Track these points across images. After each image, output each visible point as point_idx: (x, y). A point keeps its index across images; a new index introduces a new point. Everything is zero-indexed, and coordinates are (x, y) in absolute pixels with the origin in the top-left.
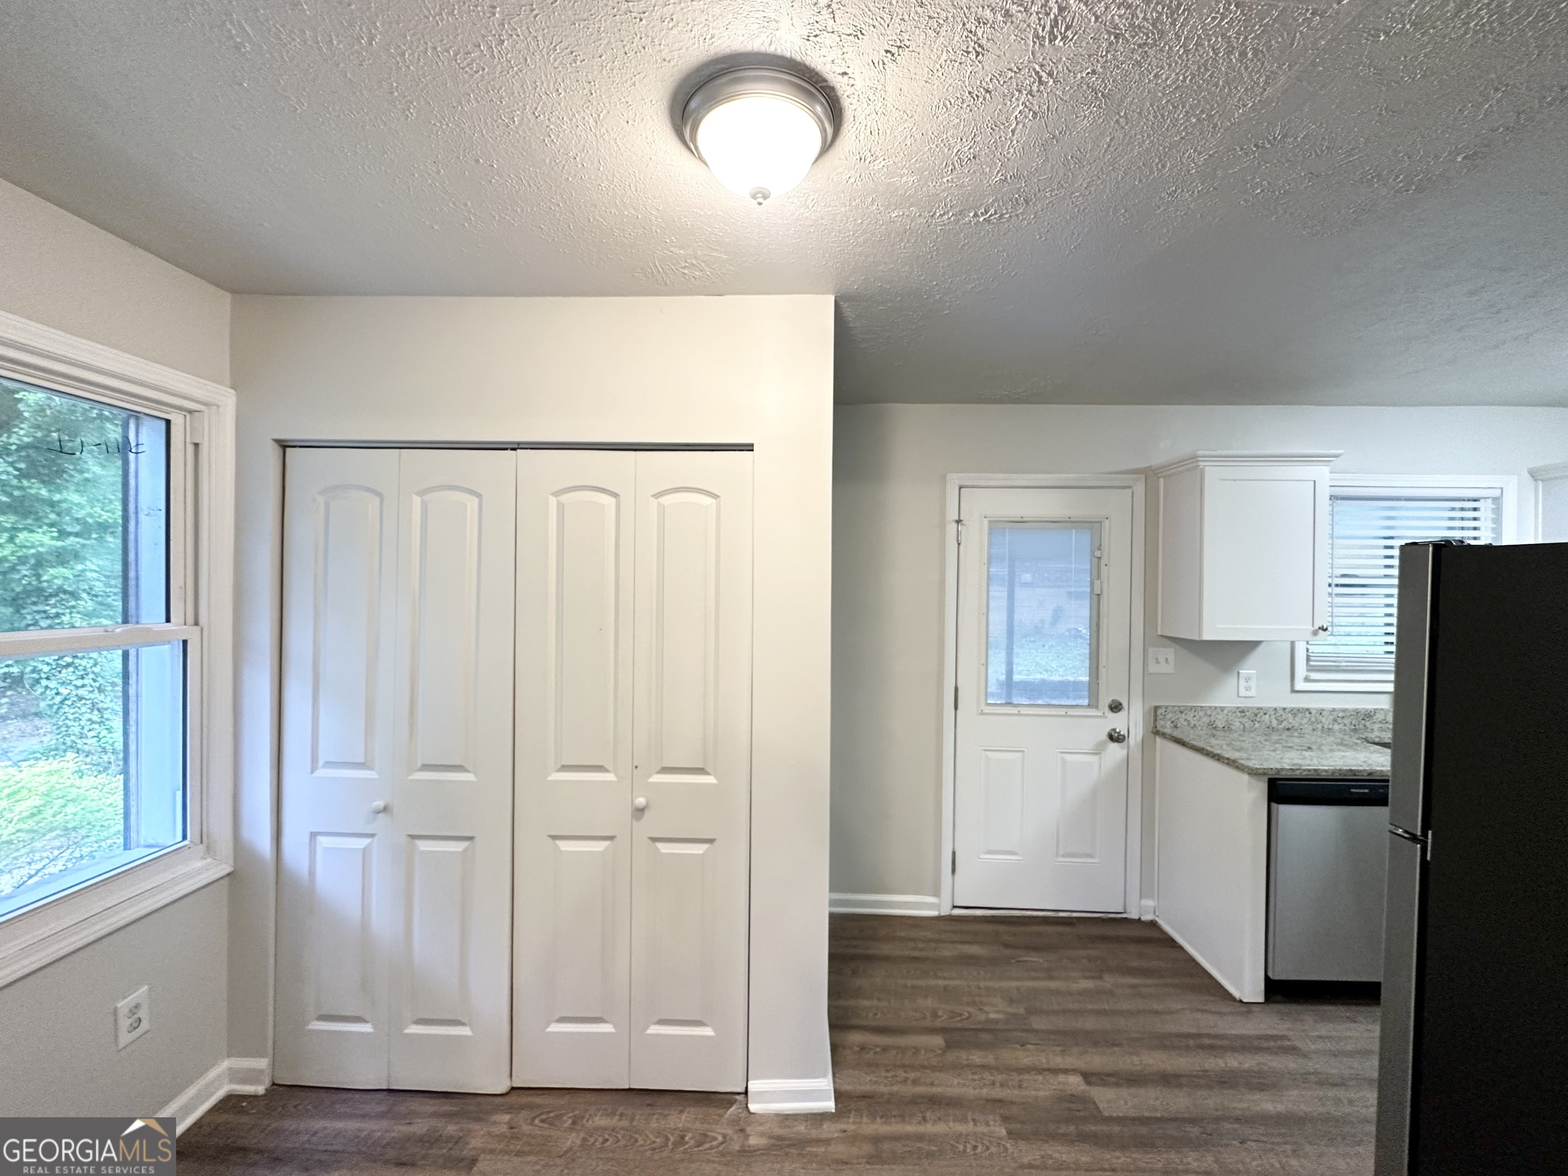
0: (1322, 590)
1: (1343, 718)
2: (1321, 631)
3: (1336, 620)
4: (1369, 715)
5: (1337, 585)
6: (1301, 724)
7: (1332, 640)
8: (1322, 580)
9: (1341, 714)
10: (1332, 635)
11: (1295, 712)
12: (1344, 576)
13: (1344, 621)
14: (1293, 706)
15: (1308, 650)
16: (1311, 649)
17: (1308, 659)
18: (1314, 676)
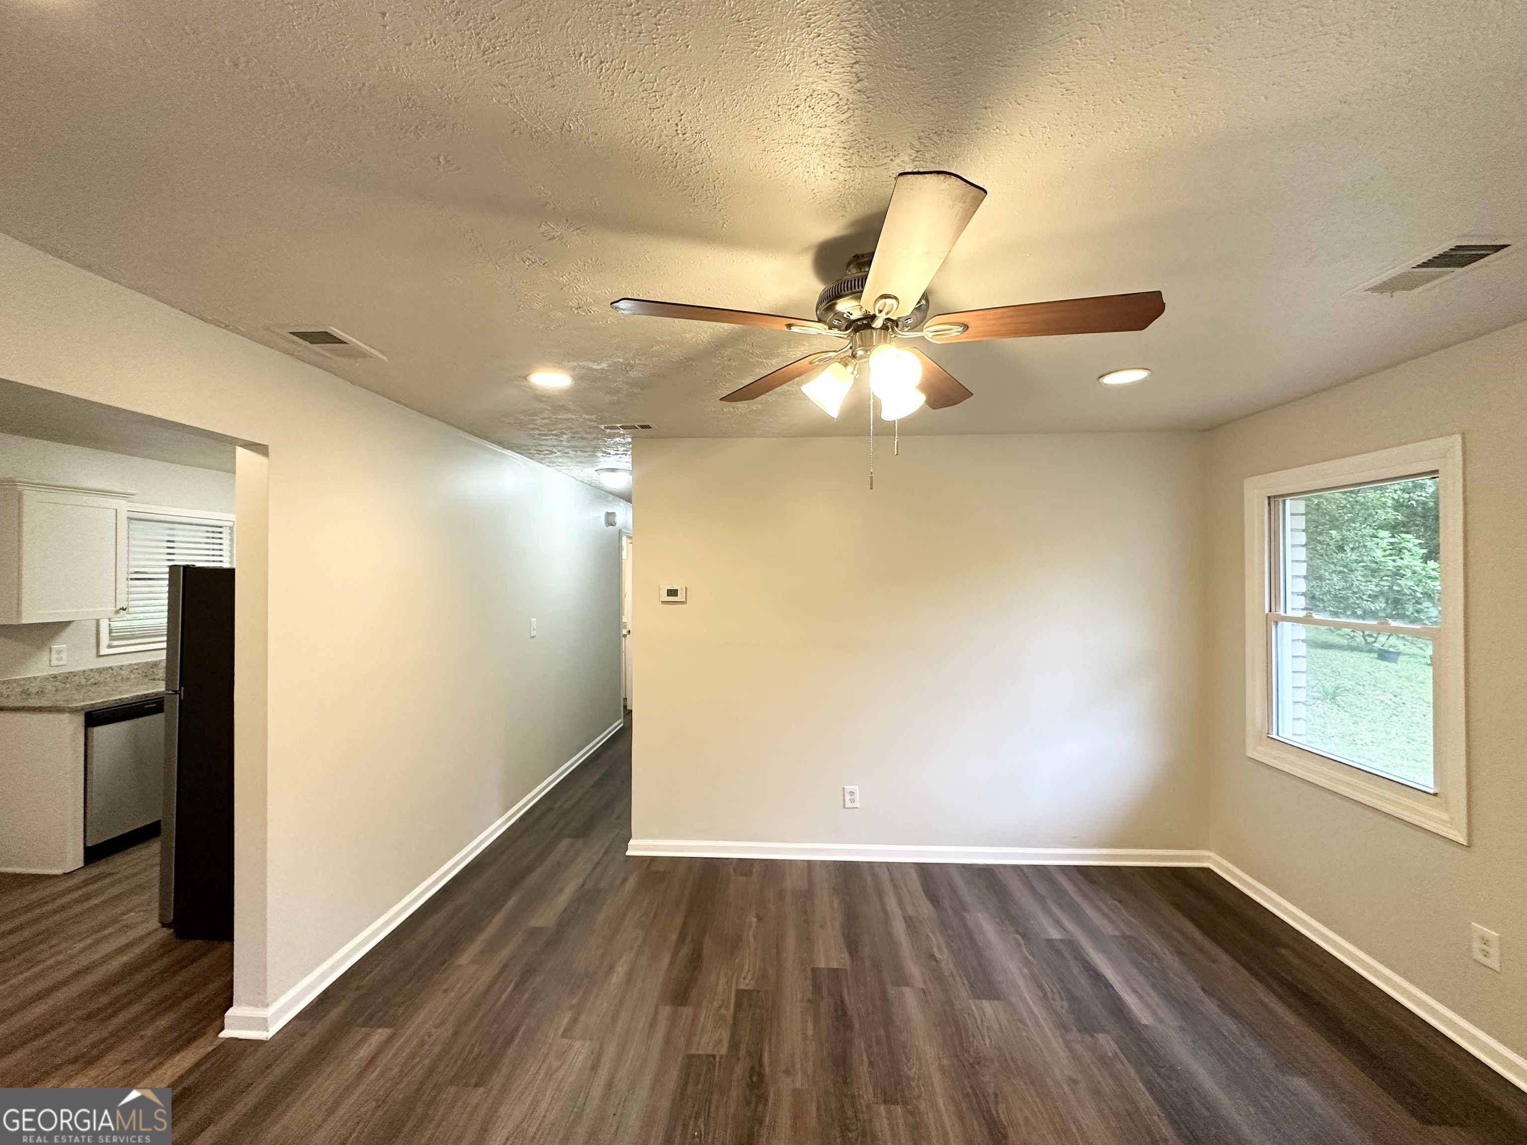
0: (122, 584)
1: (137, 669)
2: (121, 611)
3: (131, 603)
4: (155, 664)
5: (132, 579)
6: (105, 678)
7: (129, 617)
8: (122, 575)
9: (135, 667)
10: (128, 614)
11: (100, 671)
12: (136, 572)
13: (136, 603)
14: (98, 667)
15: (110, 625)
16: (113, 624)
17: (110, 632)
18: (115, 643)
